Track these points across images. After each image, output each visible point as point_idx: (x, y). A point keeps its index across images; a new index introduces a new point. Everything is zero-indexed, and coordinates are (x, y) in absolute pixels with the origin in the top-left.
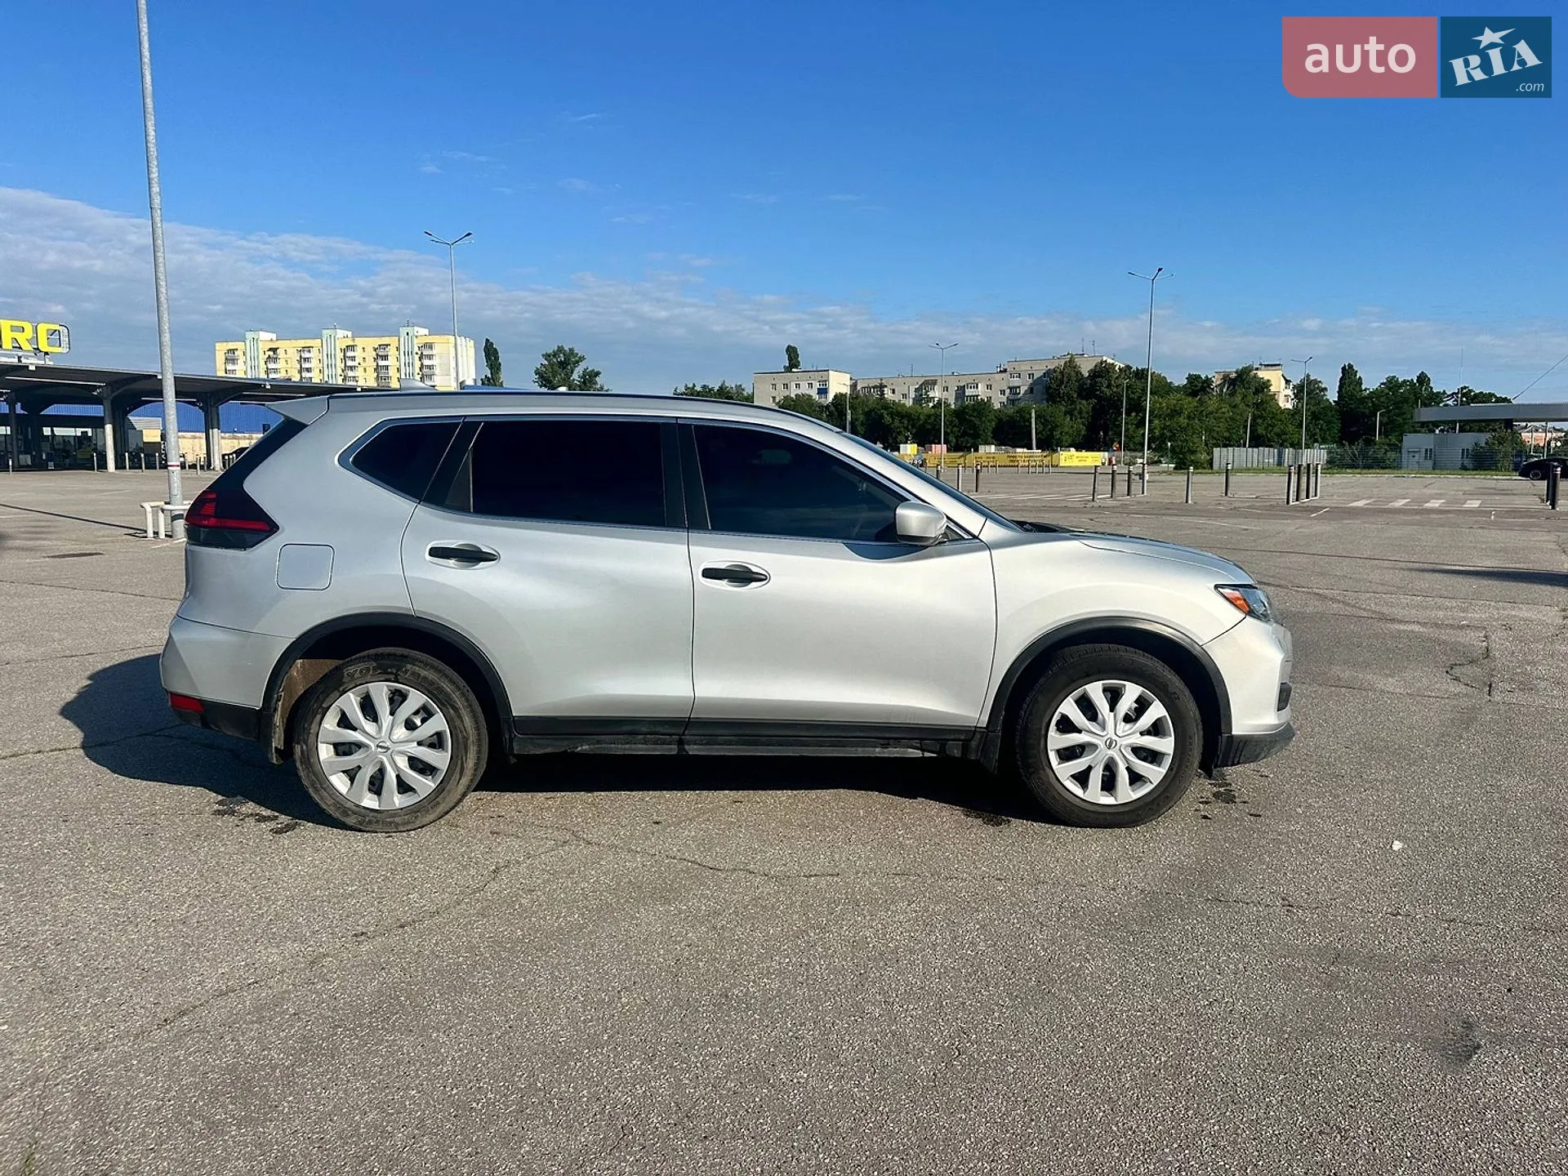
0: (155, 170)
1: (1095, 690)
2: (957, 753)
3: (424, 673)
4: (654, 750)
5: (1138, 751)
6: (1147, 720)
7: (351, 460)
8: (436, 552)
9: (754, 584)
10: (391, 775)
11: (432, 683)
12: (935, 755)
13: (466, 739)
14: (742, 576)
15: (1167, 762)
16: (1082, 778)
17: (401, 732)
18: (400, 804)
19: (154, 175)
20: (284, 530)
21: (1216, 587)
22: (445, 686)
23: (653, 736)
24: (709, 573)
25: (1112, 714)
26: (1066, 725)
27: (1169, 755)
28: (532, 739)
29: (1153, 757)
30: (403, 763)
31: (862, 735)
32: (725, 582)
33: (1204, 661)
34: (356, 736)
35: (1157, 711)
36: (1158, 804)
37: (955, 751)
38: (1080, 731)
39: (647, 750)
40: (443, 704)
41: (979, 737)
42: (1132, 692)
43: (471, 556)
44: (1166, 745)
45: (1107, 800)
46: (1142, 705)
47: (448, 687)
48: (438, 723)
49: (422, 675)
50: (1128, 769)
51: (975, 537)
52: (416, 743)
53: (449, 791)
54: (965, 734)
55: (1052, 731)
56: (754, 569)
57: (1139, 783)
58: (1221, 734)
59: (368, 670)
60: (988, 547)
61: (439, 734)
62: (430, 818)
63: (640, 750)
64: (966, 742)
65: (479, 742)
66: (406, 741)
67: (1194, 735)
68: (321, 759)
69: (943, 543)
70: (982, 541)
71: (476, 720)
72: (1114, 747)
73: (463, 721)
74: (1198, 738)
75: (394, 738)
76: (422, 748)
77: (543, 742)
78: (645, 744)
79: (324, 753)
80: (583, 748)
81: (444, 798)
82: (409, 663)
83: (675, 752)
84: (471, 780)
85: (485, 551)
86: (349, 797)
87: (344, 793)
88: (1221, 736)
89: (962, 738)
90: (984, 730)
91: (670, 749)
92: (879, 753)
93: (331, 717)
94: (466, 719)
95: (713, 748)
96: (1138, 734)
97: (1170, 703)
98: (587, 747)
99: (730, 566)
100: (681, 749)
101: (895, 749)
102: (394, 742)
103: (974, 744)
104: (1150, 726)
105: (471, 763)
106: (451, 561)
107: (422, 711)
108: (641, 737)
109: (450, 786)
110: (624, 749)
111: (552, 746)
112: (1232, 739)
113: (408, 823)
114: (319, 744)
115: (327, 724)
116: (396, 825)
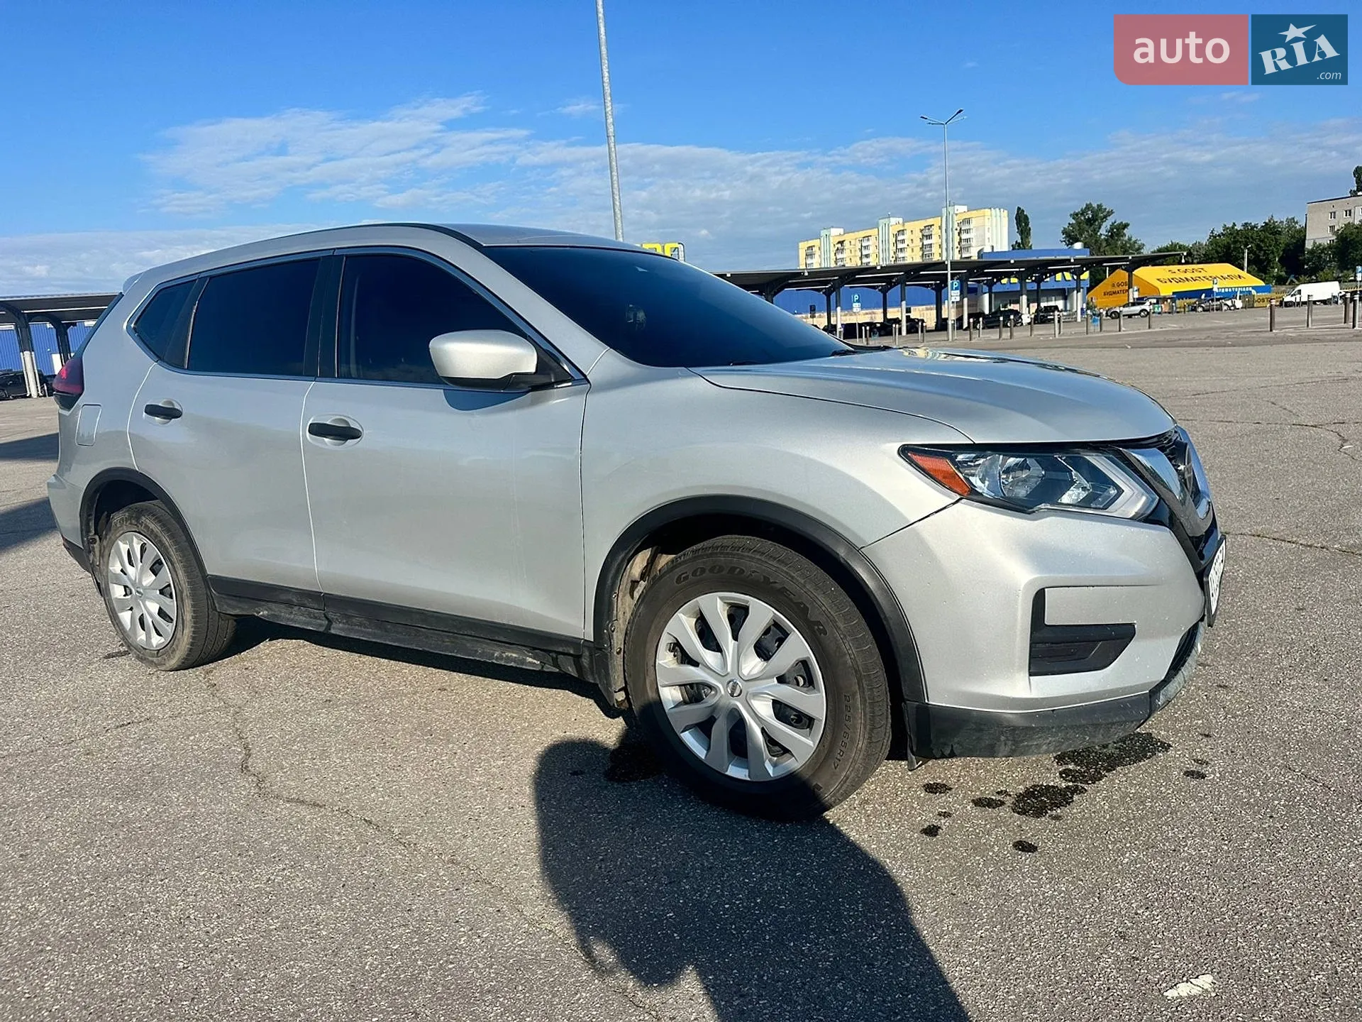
1: (716, 606)
3: (152, 526)
4: (308, 624)
5: (781, 710)
7: (133, 326)
8: (150, 410)
9: (350, 442)
10: (148, 620)
11: (156, 536)
13: (182, 592)
15: (819, 728)
16: (705, 731)
17: (149, 579)
20: (87, 389)
21: (902, 450)
22: (164, 539)
23: (304, 609)
24: (315, 429)
25: (735, 641)
27: (820, 721)
28: (225, 599)
29: (801, 720)
30: (154, 608)
32: (329, 440)
34: (125, 580)
35: (796, 647)
37: (570, 669)
38: (696, 664)
39: (304, 623)
40: (166, 558)
42: (761, 613)
43: (169, 413)
44: (814, 703)
45: (736, 771)
46: (776, 634)
47: (167, 541)
48: (166, 573)
49: (149, 527)
50: (763, 731)
51: (585, 377)
53: (178, 639)
54: (574, 648)
55: (666, 659)
56: (353, 425)
58: (905, 699)
60: (593, 389)
61: (169, 585)
62: (173, 662)
63: (299, 623)
64: (577, 658)
65: (194, 596)
66: (151, 587)
67: (854, 695)
68: (113, 597)
69: (549, 386)
70: (589, 382)
71: (188, 573)
72: (739, 695)
73: (177, 575)
74: (864, 701)
75: (144, 583)
76: (162, 596)
77: (234, 603)
78: (303, 615)
79: (118, 592)
80: (263, 613)
81: (177, 646)
82: (144, 516)
83: (321, 629)
84: (194, 632)
85: (176, 407)
86: (130, 634)
87: (128, 630)
88: (905, 703)
89: (572, 652)
90: (592, 645)
91: (321, 625)
92: (497, 658)
93: (114, 559)
94: (180, 573)
95: (352, 629)
96: (775, 679)
97: (814, 636)
98: (266, 612)
99: (334, 420)
100: (329, 627)
101: (514, 655)
102: (145, 589)
103: (585, 661)
104: (789, 671)
105: (188, 616)
106: (156, 418)
107: (159, 562)
108: (296, 608)
109: (179, 635)
110: (288, 619)
111: (239, 608)
112: (926, 712)
113: (161, 664)
114: (110, 585)
115: (114, 566)
116: (156, 665)
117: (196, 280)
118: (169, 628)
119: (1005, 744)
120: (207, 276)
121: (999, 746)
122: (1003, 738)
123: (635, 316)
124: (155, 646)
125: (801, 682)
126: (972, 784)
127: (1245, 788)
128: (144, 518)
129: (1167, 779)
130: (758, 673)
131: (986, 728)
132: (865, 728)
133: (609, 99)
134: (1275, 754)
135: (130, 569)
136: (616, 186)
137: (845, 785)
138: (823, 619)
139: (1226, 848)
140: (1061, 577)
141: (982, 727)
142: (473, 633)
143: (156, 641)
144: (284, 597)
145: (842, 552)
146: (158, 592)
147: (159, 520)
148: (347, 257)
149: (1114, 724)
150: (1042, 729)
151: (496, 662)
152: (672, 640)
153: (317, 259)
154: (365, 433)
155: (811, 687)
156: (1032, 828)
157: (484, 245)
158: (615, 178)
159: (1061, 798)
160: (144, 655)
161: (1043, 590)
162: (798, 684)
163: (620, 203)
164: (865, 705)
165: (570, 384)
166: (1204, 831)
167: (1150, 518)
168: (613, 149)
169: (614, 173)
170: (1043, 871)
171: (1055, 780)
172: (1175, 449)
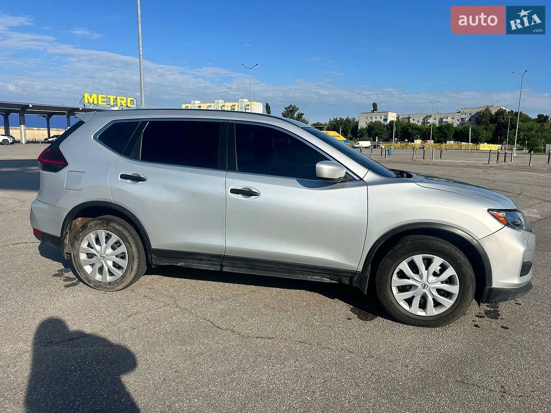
0: (141, 42)
1: (418, 259)
2: (347, 282)
3: (117, 227)
4: (210, 268)
5: (439, 291)
6: (445, 275)
7: (98, 137)
8: (124, 177)
9: (253, 197)
10: (106, 268)
11: (120, 232)
12: (337, 282)
13: (133, 256)
14: (248, 193)
15: (455, 298)
16: (409, 301)
17: (110, 251)
18: (109, 280)
19: (141, 44)
20: (69, 165)
21: (489, 210)
23: (209, 262)
24: (233, 191)
25: (426, 271)
26: (402, 275)
27: (456, 294)
28: (160, 258)
29: (447, 295)
30: (110, 263)
31: (302, 270)
32: (240, 195)
33: (478, 248)
34: (93, 251)
35: (451, 271)
36: (448, 319)
37: (346, 282)
38: (409, 278)
39: (207, 267)
40: (125, 241)
41: (358, 276)
42: (437, 261)
43: (137, 179)
44: (455, 289)
45: (421, 313)
46: (443, 268)
47: (126, 234)
48: (123, 249)
49: (117, 228)
50: (433, 299)
51: (361, 179)
52: (115, 256)
53: (127, 277)
54: (352, 274)
55: (395, 277)
56: (254, 190)
57: (439, 307)
58: (485, 286)
59: (97, 224)
60: (367, 184)
61: (124, 254)
62: (121, 286)
63: (205, 268)
64: (351, 279)
65: (139, 258)
66: (111, 255)
67: (470, 286)
68: (81, 259)
69: (346, 181)
70: (364, 181)
71: (138, 248)
72: (427, 288)
73: (131, 248)
74: (473, 288)
75: (107, 253)
76: (117, 258)
77: (165, 260)
78: (206, 265)
79: (83, 256)
80: (181, 264)
82: (112, 222)
83: (219, 270)
84: (136, 274)
85: (142, 177)
86: (91, 276)
87: (89, 273)
89: (349, 276)
90: (361, 274)
91: (218, 268)
93: (84, 242)
94: (133, 247)
95: (235, 269)
96: (440, 282)
98: (183, 264)
100: (221, 269)
101: (318, 277)
102: (107, 255)
103: (355, 279)
104: (446, 279)
105: (135, 267)
106: (127, 180)
107: (118, 243)
108: (204, 262)
109: (128, 275)
110: (198, 266)
111: (168, 262)
112: (492, 290)
113: (112, 288)
114: (80, 253)
115: (83, 245)
116: (108, 289)
117: (140, 122)
118: (119, 273)
120: (148, 121)
121: (509, 298)
128: (112, 224)
130: (434, 281)
131: (508, 293)
132: (472, 295)
135: (98, 247)
138: (462, 263)
144: (198, 257)
150: (520, 292)
151: (310, 280)
152: (400, 271)
154: (261, 194)
155: (454, 284)
160: (98, 286)
162: (448, 283)
170: (517, 334)
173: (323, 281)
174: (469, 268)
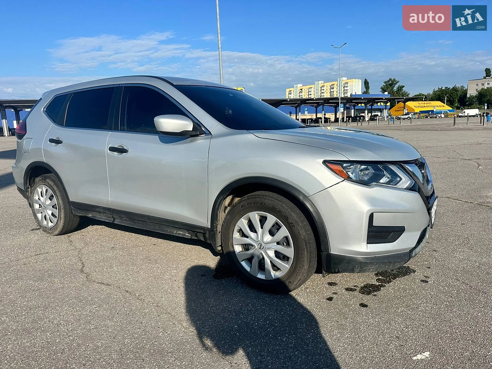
1: (255, 216)
3: (50, 183)
4: (107, 220)
5: (276, 253)
6: (278, 236)
7: (45, 110)
8: (51, 140)
9: (124, 154)
10: (48, 217)
11: (52, 186)
13: (60, 207)
14: (122, 151)
15: (291, 261)
16: (250, 261)
17: (49, 202)
20: (28, 132)
21: (324, 161)
22: (55, 188)
23: (105, 214)
24: (111, 149)
25: (262, 229)
27: (291, 258)
28: (76, 210)
29: (285, 258)
30: (50, 213)
32: (116, 153)
34: (39, 202)
35: (284, 232)
38: (247, 237)
39: (105, 219)
40: (55, 194)
41: (208, 232)
42: (271, 219)
43: (58, 142)
44: (290, 252)
45: (260, 276)
46: (277, 227)
48: (55, 200)
50: (271, 262)
51: (210, 132)
53: (59, 224)
54: (203, 230)
55: (236, 235)
56: (125, 148)
57: (279, 271)
59: (40, 180)
61: (56, 204)
62: (56, 232)
63: (103, 219)
64: (204, 234)
65: (65, 209)
66: (49, 205)
67: (304, 249)
68: (35, 208)
69: (197, 135)
70: (212, 135)
71: (63, 201)
72: (263, 249)
73: (59, 201)
74: (307, 252)
75: (47, 204)
76: (53, 208)
77: (79, 211)
78: (104, 216)
79: (37, 206)
80: (90, 215)
81: (58, 227)
82: (47, 179)
83: (111, 222)
84: (64, 222)
85: (60, 140)
86: (41, 222)
87: (40, 220)
88: (322, 253)
89: (202, 232)
90: (210, 229)
91: (111, 220)
92: (175, 234)
93: (36, 195)
94: (60, 200)
95: (123, 222)
96: (276, 243)
97: (290, 228)
98: (91, 215)
99: (118, 146)
100: (114, 221)
101: (181, 233)
102: (47, 205)
103: (207, 235)
104: (281, 240)
105: (62, 216)
106: (53, 144)
107: (52, 196)
108: (102, 214)
109: (59, 222)
110: (99, 218)
111: (81, 213)
112: (330, 256)
113: (52, 233)
114: (34, 204)
115: (35, 197)
116: (50, 233)
117: (69, 94)
118: (55, 220)
119: (358, 268)
120: (73, 93)
121: (356, 269)
122: (357, 266)
123: (228, 111)
124: (50, 226)
125: (285, 244)
126: (345, 283)
127: (442, 286)
128: (47, 180)
129: (415, 283)
130: (270, 241)
132: (308, 261)
133: (220, 34)
134: (453, 275)
135: (41, 198)
136: (221, 66)
137: (300, 282)
138: (294, 222)
139: (435, 307)
140: (379, 209)
141: (350, 262)
142: (166, 224)
143: (50, 224)
144: (97, 210)
145: (301, 198)
146: (52, 207)
147: (53, 180)
148: (125, 87)
149: (396, 262)
150: (371, 263)
151: (175, 235)
152: (239, 228)
153: (114, 88)
154: (129, 151)
155: (289, 246)
156: (366, 299)
157: (175, 84)
158: (221, 63)
159: (376, 288)
160: (46, 230)
161: (373, 213)
162: (284, 245)
163: (222, 72)
164: (308, 253)
165: (204, 135)
166: (427, 301)
167: (411, 189)
168: (220, 53)
169: (221, 61)
170: (370, 314)
171: (374, 282)
172: (421, 165)
173: (184, 236)
174: (303, 229)
